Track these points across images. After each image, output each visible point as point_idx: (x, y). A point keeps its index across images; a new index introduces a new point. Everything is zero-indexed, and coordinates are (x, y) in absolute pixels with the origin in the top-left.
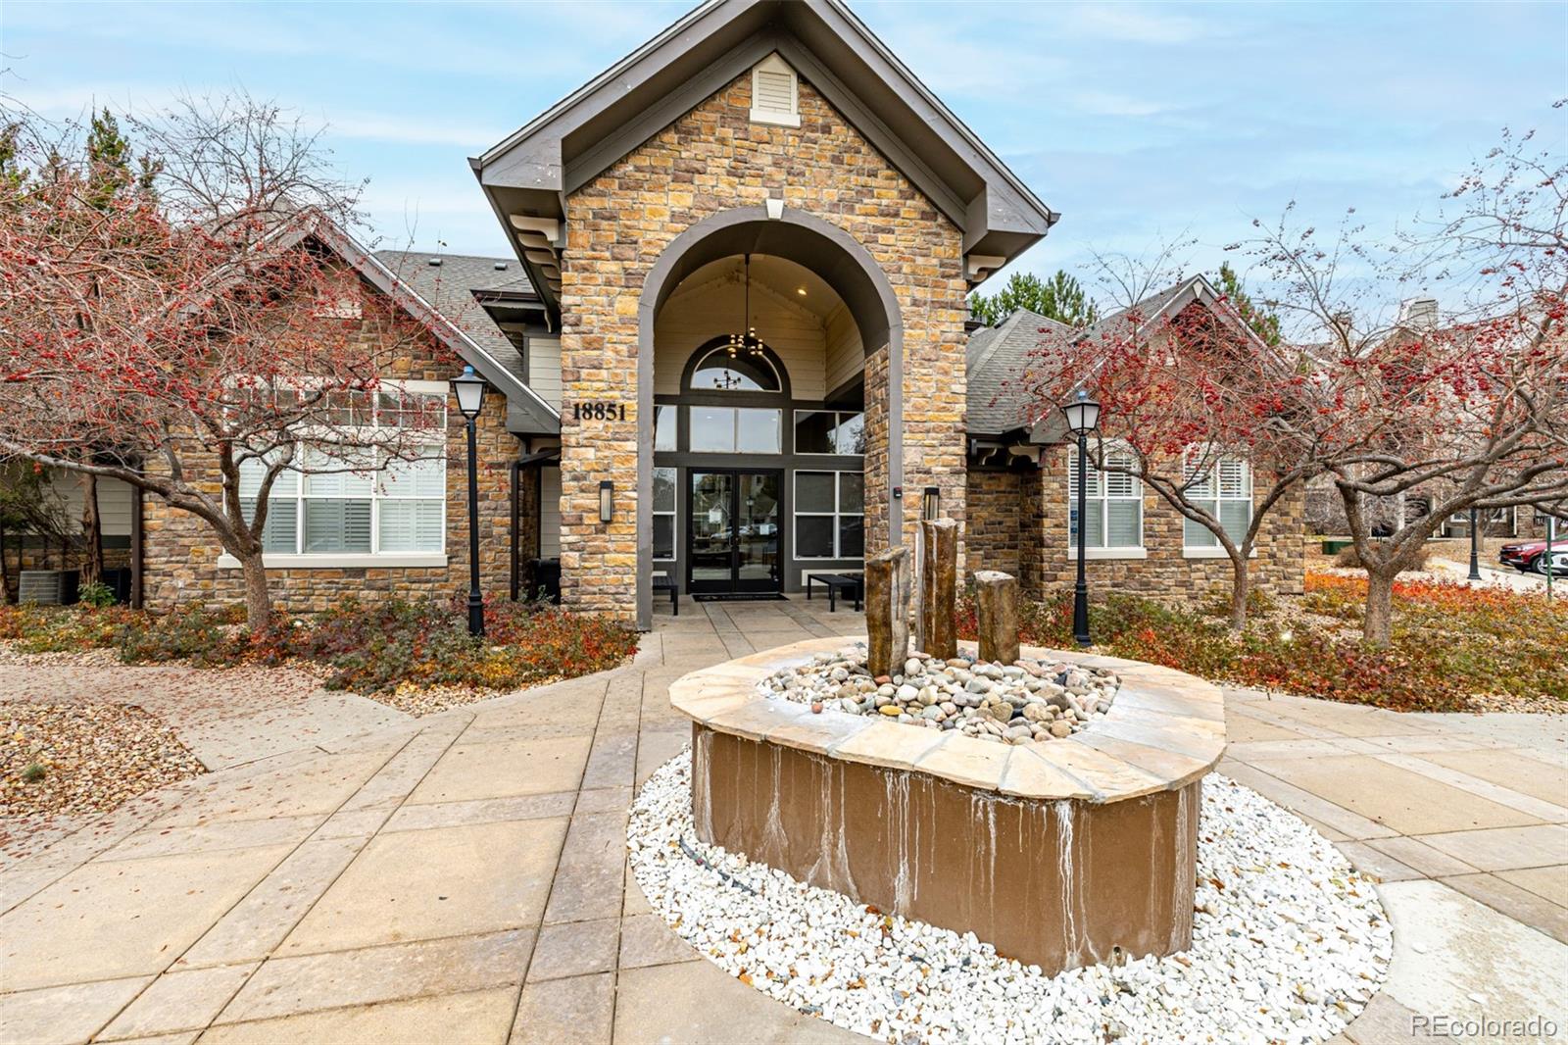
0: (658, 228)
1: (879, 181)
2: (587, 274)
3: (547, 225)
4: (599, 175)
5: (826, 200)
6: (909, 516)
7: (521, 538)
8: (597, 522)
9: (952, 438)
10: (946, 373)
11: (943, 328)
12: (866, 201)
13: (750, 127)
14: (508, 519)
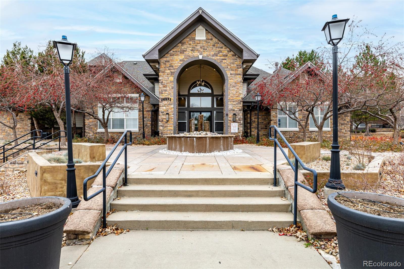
0: (177, 63)
1: (223, 49)
2: (164, 73)
3: (156, 64)
4: (166, 54)
5: (211, 54)
6: (229, 120)
7: (153, 126)
8: (166, 121)
9: (239, 103)
10: (238, 89)
11: (237, 79)
12: (220, 53)
13: (196, 41)
14: (150, 122)
